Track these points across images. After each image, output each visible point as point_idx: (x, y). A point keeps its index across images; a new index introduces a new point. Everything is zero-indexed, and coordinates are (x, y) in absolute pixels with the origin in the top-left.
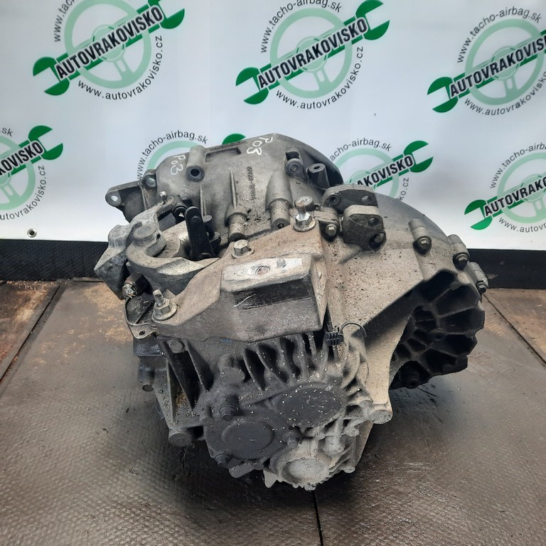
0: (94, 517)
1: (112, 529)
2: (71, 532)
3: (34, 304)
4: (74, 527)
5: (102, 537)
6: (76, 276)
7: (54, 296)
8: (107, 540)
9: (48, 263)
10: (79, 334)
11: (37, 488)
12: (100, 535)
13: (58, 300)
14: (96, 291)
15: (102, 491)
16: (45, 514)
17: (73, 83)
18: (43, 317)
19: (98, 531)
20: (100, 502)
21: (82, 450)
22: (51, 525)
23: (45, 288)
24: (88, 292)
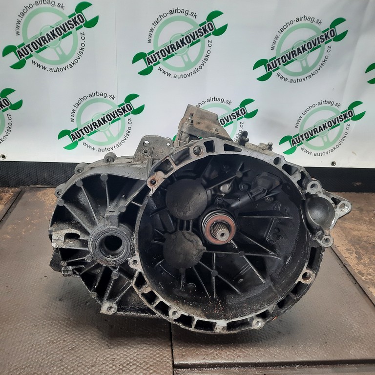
0: (36, 326)
1: (47, 332)
2: (22, 334)
3: (4, 202)
4: (24, 331)
5: (41, 336)
6: (32, 184)
7: (18, 197)
8: (43, 338)
9: (15, 176)
10: (32, 220)
11: (3, 310)
12: (39, 336)
13: (20, 199)
14: (45, 193)
15: (42, 311)
16: (6, 325)
17: (29, 62)
18: (10, 210)
19: (38, 333)
20: (40, 317)
21: (31, 288)
22: (10, 331)
23: (12, 192)
24: (39, 194)
